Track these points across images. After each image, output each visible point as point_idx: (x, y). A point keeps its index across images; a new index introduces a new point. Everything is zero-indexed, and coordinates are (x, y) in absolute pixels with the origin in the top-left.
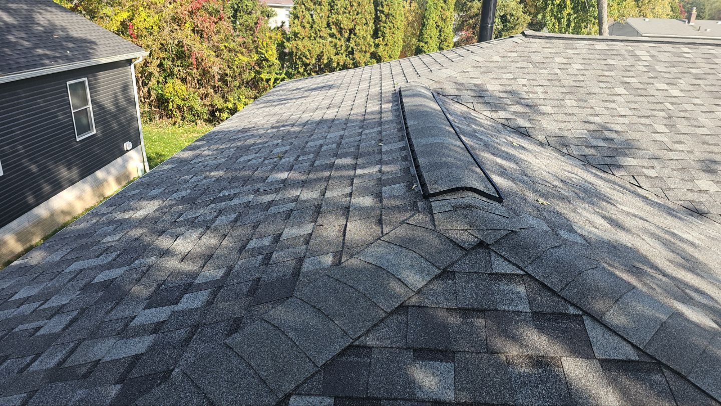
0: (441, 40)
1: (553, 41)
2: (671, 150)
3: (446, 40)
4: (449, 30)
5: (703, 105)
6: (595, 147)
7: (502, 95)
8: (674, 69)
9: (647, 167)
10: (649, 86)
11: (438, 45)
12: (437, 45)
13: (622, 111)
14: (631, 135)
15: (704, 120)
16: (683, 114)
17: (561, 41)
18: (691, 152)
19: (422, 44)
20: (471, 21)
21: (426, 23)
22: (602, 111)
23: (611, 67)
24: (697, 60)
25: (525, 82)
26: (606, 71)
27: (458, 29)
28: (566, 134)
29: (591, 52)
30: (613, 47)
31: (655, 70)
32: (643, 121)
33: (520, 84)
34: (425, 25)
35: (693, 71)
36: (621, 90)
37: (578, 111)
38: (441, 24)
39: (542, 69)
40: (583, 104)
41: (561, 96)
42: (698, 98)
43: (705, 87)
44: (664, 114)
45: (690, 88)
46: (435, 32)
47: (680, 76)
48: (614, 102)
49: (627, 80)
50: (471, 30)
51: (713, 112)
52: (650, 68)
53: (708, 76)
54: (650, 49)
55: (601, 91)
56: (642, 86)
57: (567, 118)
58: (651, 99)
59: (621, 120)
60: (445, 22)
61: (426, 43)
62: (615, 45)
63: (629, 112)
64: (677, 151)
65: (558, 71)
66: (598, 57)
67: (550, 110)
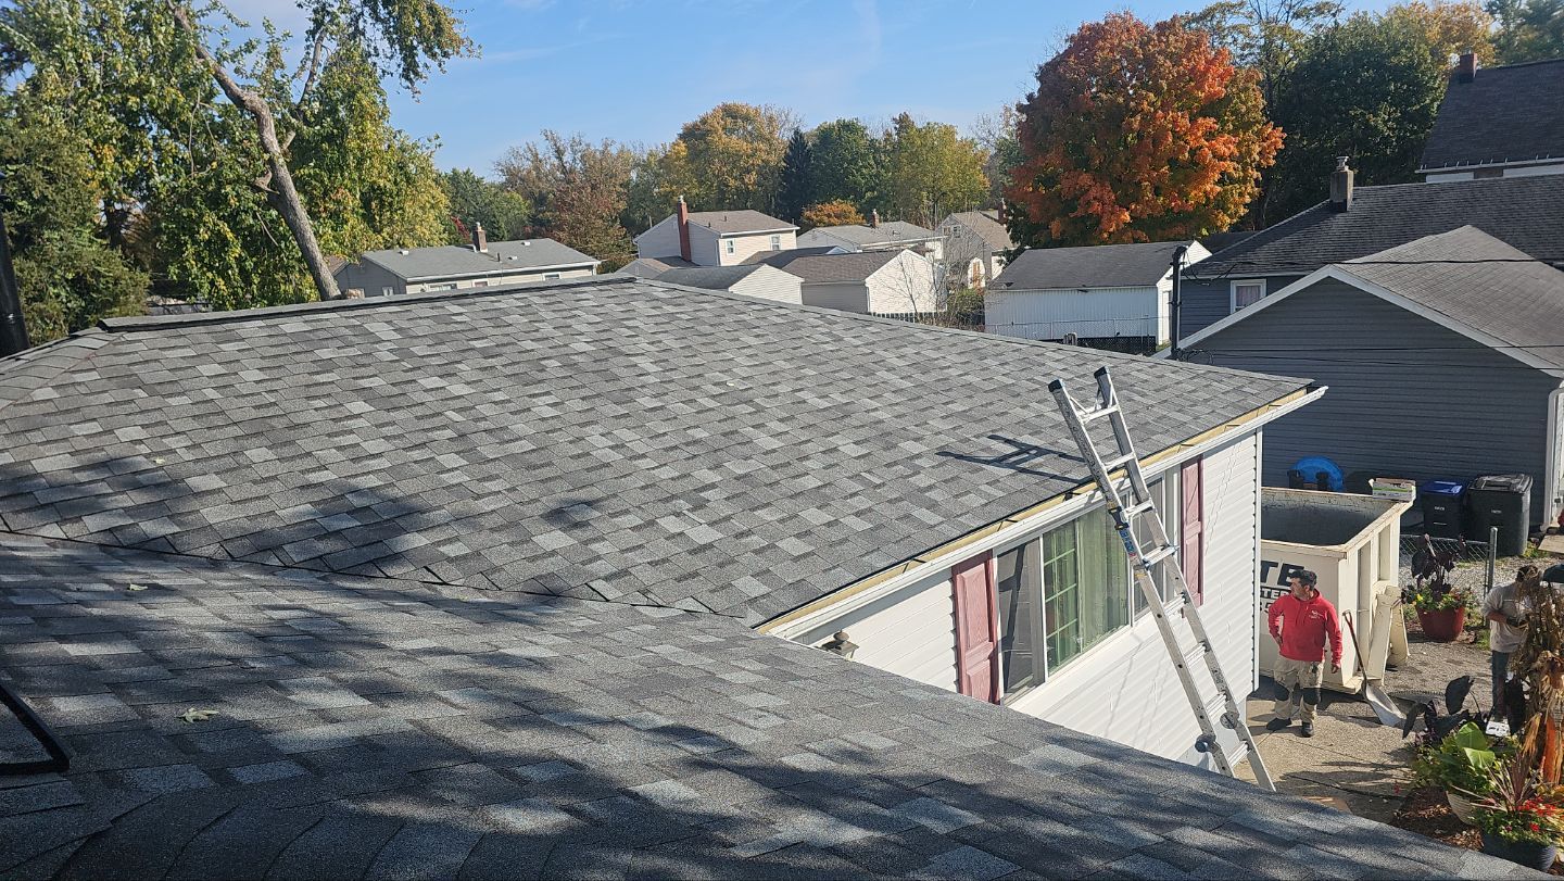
2: (478, 497)
5: (509, 401)
8: (443, 349)
9: (449, 541)
10: (408, 388)
13: (372, 447)
14: (402, 489)
16: (482, 425)
17: (202, 329)
18: (513, 489)
22: (332, 455)
23: (328, 366)
24: (479, 324)
25: (136, 433)
26: (318, 373)
28: (268, 524)
31: (413, 355)
33: (125, 438)
35: (478, 344)
36: (358, 406)
37: (282, 468)
39: (169, 396)
40: (287, 452)
41: (232, 446)
43: (504, 370)
44: (449, 433)
45: (480, 375)
47: (458, 358)
48: (351, 432)
49: (365, 383)
52: (403, 353)
54: (390, 317)
55: (318, 416)
56: (396, 390)
57: (260, 490)
59: (374, 464)
63: (384, 447)
64: (490, 494)
65: (213, 394)
66: (293, 349)
67: (213, 482)
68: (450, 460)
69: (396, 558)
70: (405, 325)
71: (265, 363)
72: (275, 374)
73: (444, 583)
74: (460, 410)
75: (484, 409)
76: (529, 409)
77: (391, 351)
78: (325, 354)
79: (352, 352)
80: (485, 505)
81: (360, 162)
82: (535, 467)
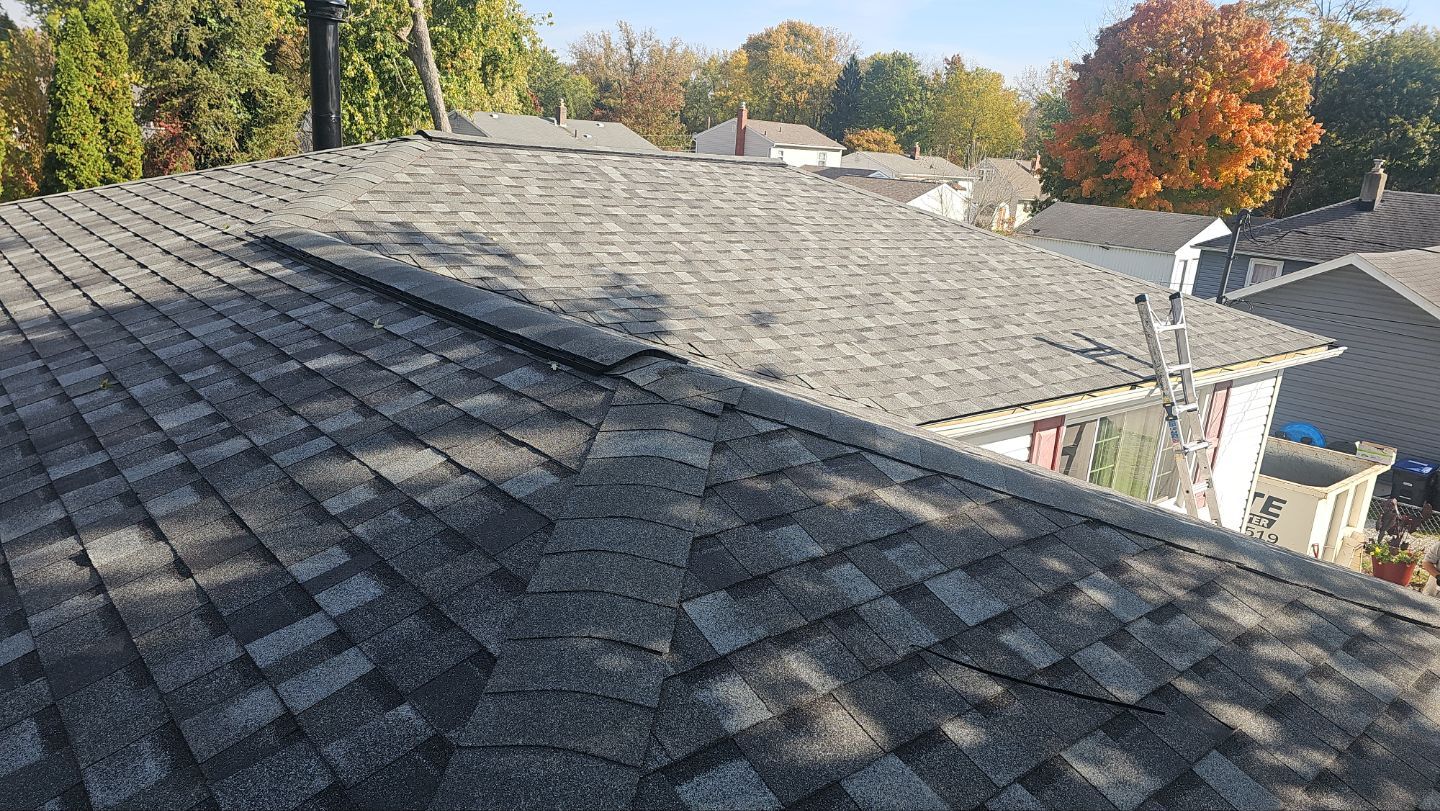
0: (111, 141)
1: (476, 148)
2: (710, 305)
3: (122, 141)
4: (125, 119)
5: (715, 242)
6: (625, 310)
7: (450, 239)
8: (659, 195)
10: (643, 220)
11: (105, 151)
12: (100, 151)
13: (631, 257)
14: (659, 289)
15: (726, 262)
16: (700, 256)
18: (731, 304)
19: (61, 149)
20: (175, 102)
21: (64, 101)
22: (607, 259)
23: (582, 192)
24: (680, 180)
25: (472, 217)
26: (578, 197)
27: (146, 115)
28: (578, 293)
29: (542, 167)
30: (569, 161)
31: (638, 196)
32: (661, 268)
34: (60, 105)
35: (682, 196)
36: (613, 227)
37: (576, 260)
38: (101, 102)
39: (485, 195)
40: (576, 250)
41: (538, 238)
42: (705, 233)
43: (706, 219)
44: (678, 258)
45: (690, 220)
46: (90, 122)
47: (671, 204)
48: (613, 244)
49: (612, 210)
50: (177, 120)
52: (632, 194)
53: (702, 204)
54: (616, 164)
55: (587, 228)
56: (634, 220)
57: (567, 272)
58: (655, 238)
59: (635, 269)
60: (110, 99)
61: (72, 146)
63: (639, 259)
64: (717, 305)
65: (513, 199)
66: (555, 176)
67: (536, 261)
68: (684, 276)
69: (667, 333)
70: (628, 172)
71: (541, 183)
72: (549, 192)
73: (704, 356)
74: (682, 243)
75: (698, 245)
76: (729, 251)
77: (623, 190)
78: (578, 183)
79: (597, 186)
80: (715, 311)
81: (485, 29)
82: (743, 293)
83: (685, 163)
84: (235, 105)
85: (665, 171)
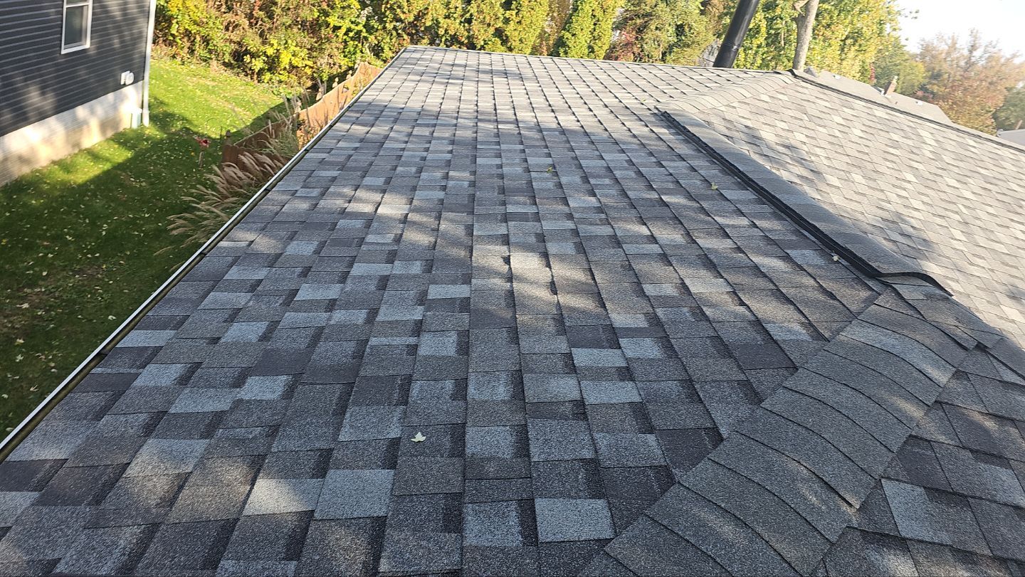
0: (594, 37)
1: (826, 91)
2: (972, 264)
3: (599, 38)
4: (607, 25)
5: (996, 216)
6: (894, 242)
7: (780, 149)
8: (961, 164)
9: (952, 279)
10: (938, 179)
11: (588, 42)
12: (586, 42)
13: (916, 204)
14: (931, 236)
15: (1000, 234)
16: (978, 222)
17: (835, 94)
18: (992, 270)
19: (567, 35)
20: (638, 21)
21: (579, 8)
22: (893, 197)
23: (895, 144)
24: (985, 159)
25: (803, 138)
26: (891, 147)
27: (619, 26)
28: (860, 217)
29: (871, 118)
31: (942, 160)
32: (939, 220)
33: (798, 138)
34: (577, 9)
35: (982, 171)
36: (910, 177)
37: (868, 192)
38: (599, 13)
39: (819, 125)
40: (872, 184)
41: (845, 167)
42: (991, 206)
43: (997, 195)
44: (957, 217)
45: (982, 192)
46: (588, 24)
47: (969, 174)
48: (904, 189)
49: (915, 165)
50: (634, 33)
51: (1008, 227)
52: (937, 157)
53: (999, 183)
54: (933, 131)
55: (888, 172)
56: (931, 177)
57: (857, 197)
58: (943, 196)
59: (916, 214)
60: (604, 11)
61: (573, 35)
62: (897, 117)
63: (921, 207)
64: (978, 266)
65: (838, 134)
66: (879, 126)
72: (868, 137)
74: (966, 207)
75: (980, 214)
77: (931, 152)
78: (895, 137)
79: (910, 142)
83: (996, 146)
84: (670, 31)
85: (975, 147)
